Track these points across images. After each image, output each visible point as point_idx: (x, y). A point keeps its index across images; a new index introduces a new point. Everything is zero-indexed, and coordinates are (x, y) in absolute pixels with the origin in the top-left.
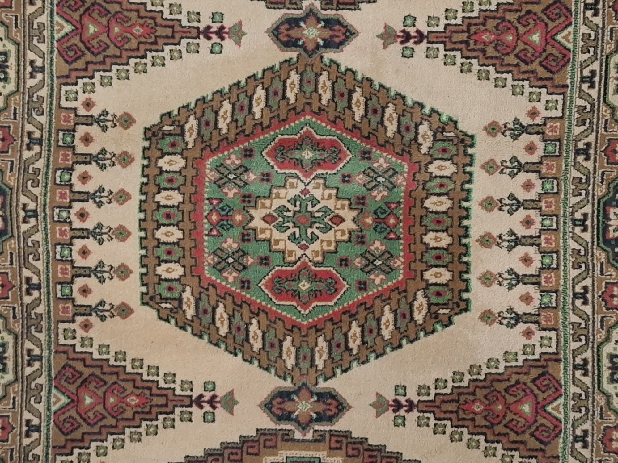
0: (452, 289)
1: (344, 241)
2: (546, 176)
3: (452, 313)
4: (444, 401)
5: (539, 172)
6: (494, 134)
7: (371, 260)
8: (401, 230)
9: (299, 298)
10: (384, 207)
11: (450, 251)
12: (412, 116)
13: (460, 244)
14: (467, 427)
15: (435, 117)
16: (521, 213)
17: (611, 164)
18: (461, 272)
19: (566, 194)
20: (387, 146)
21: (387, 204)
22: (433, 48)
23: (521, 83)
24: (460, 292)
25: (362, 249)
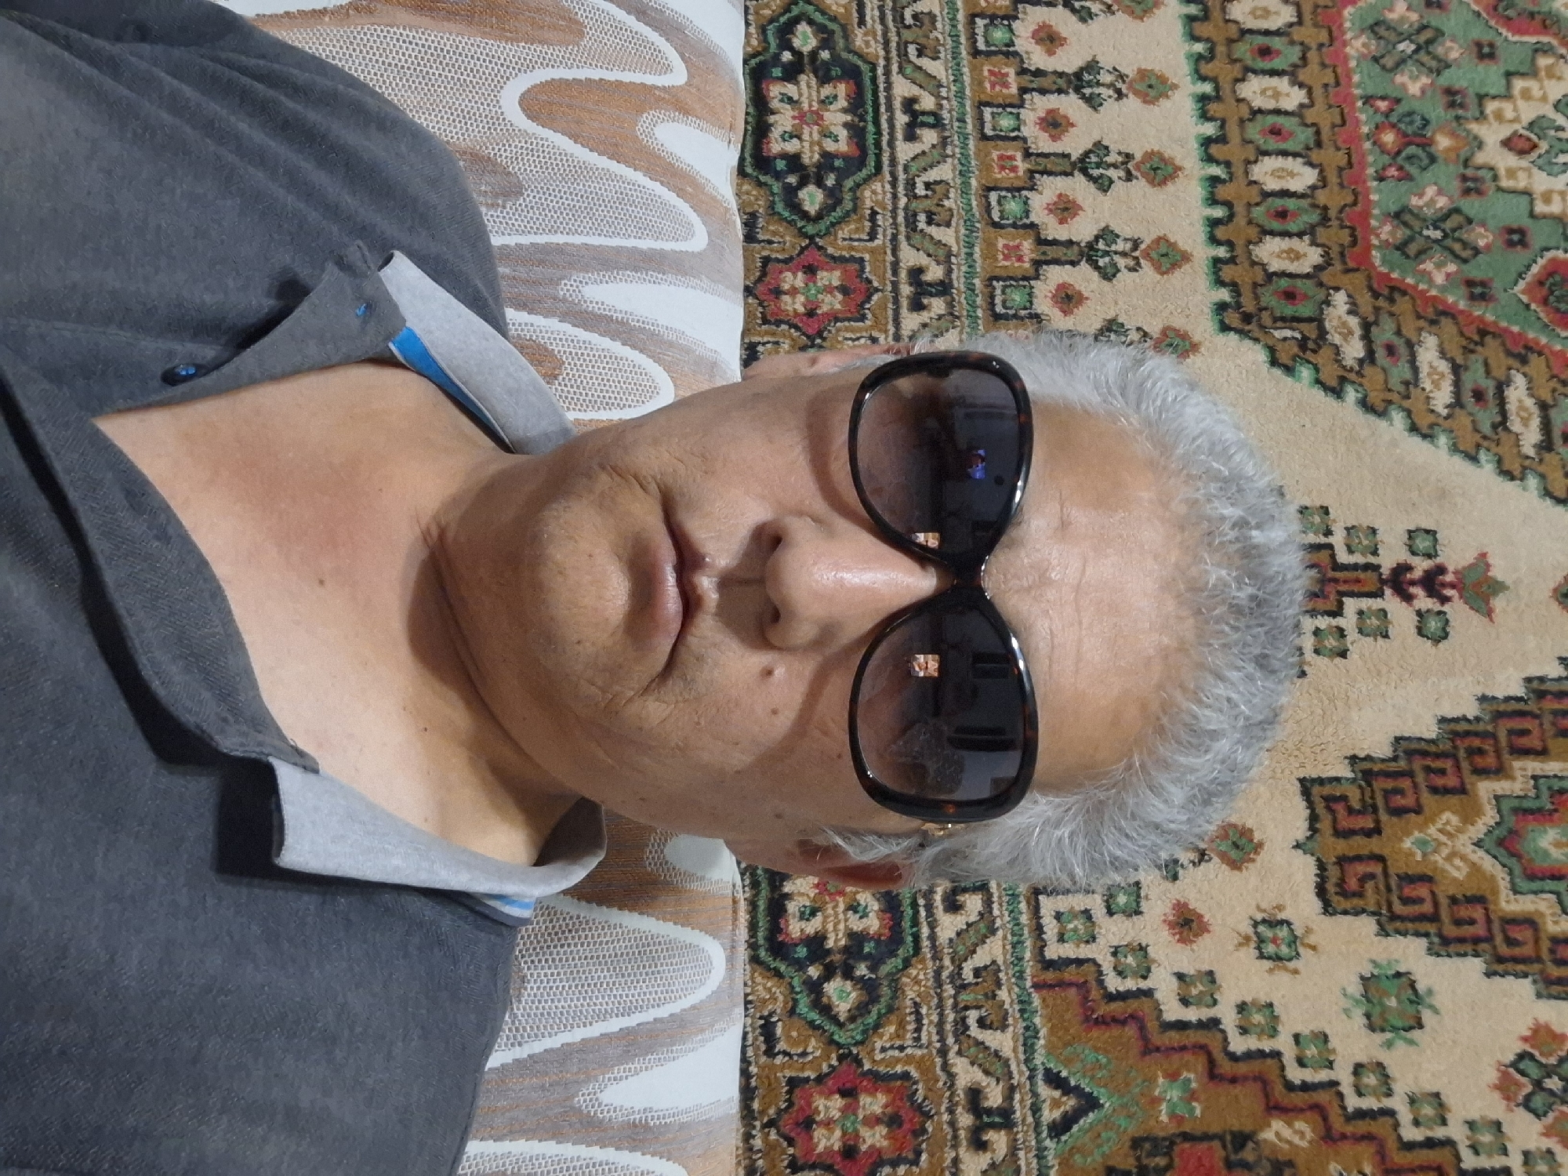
1: (1494, 98)
2: (1021, 231)
5: (1041, 242)
6: (1171, 334)
7: (1422, 52)
8: (1363, 117)
10: (1413, 170)
11: (1238, 65)
12: (1386, 382)
13: (1215, 81)
15: (1330, 374)
16: (1074, 144)
17: (852, 259)
18: (1206, 16)
19: (966, 184)
20: (1430, 312)
21: (1409, 177)
22: (1363, 554)
25: (1447, 78)
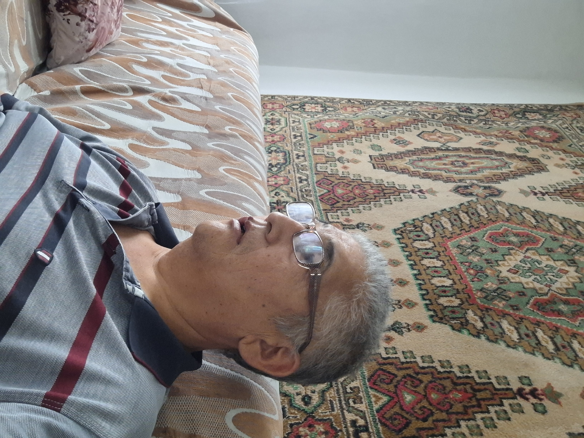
0: (409, 239)
1: (500, 261)
3: (405, 228)
4: (393, 193)
6: (417, 324)
7: (475, 251)
8: (462, 267)
9: (513, 233)
10: (481, 279)
11: (420, 257)
12: (494, 333)
13: (414, 260)
14: (374, 184)
15: (474, 332)
18: (407, 246)
20: (501, 314)
21: (481, 280)
22: (505, 385)
23: (408, 360)
24: (403, 238)
25: (484, 257)
